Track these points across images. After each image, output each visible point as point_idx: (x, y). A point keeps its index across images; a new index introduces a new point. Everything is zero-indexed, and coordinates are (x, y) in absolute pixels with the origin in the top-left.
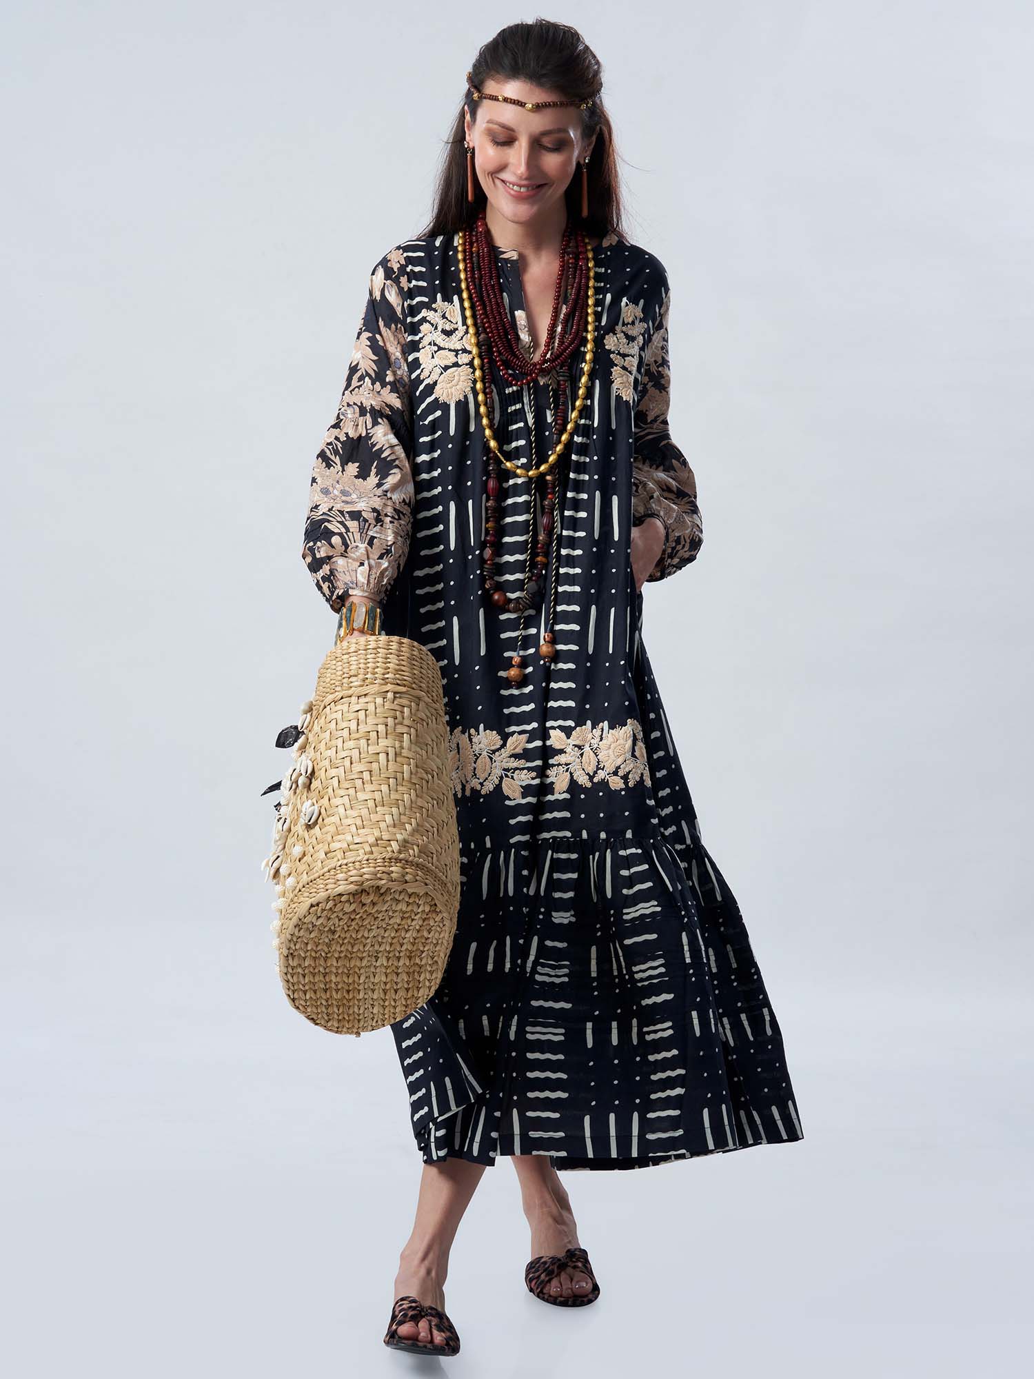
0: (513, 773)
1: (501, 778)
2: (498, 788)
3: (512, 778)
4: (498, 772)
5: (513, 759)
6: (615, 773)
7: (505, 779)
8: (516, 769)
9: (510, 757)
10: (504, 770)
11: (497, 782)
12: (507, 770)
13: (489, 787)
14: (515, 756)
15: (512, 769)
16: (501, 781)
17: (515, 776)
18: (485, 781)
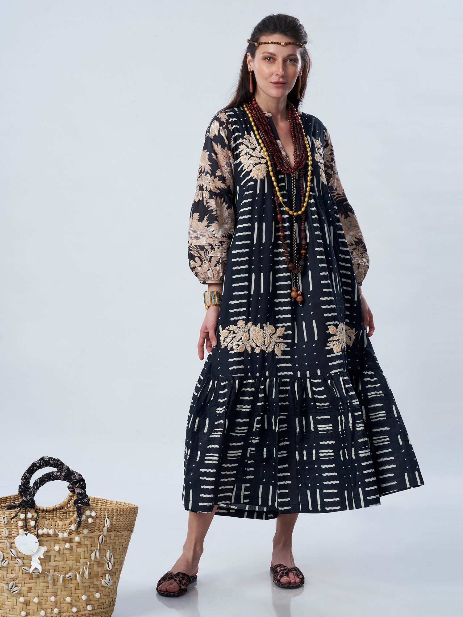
2: (273, 351)
4: (273, 343)
13: (270, 350)
14: (280, 337)
15: (278, 342)
16: (274, 348)
17: (279, 346)
18: (268, 347)
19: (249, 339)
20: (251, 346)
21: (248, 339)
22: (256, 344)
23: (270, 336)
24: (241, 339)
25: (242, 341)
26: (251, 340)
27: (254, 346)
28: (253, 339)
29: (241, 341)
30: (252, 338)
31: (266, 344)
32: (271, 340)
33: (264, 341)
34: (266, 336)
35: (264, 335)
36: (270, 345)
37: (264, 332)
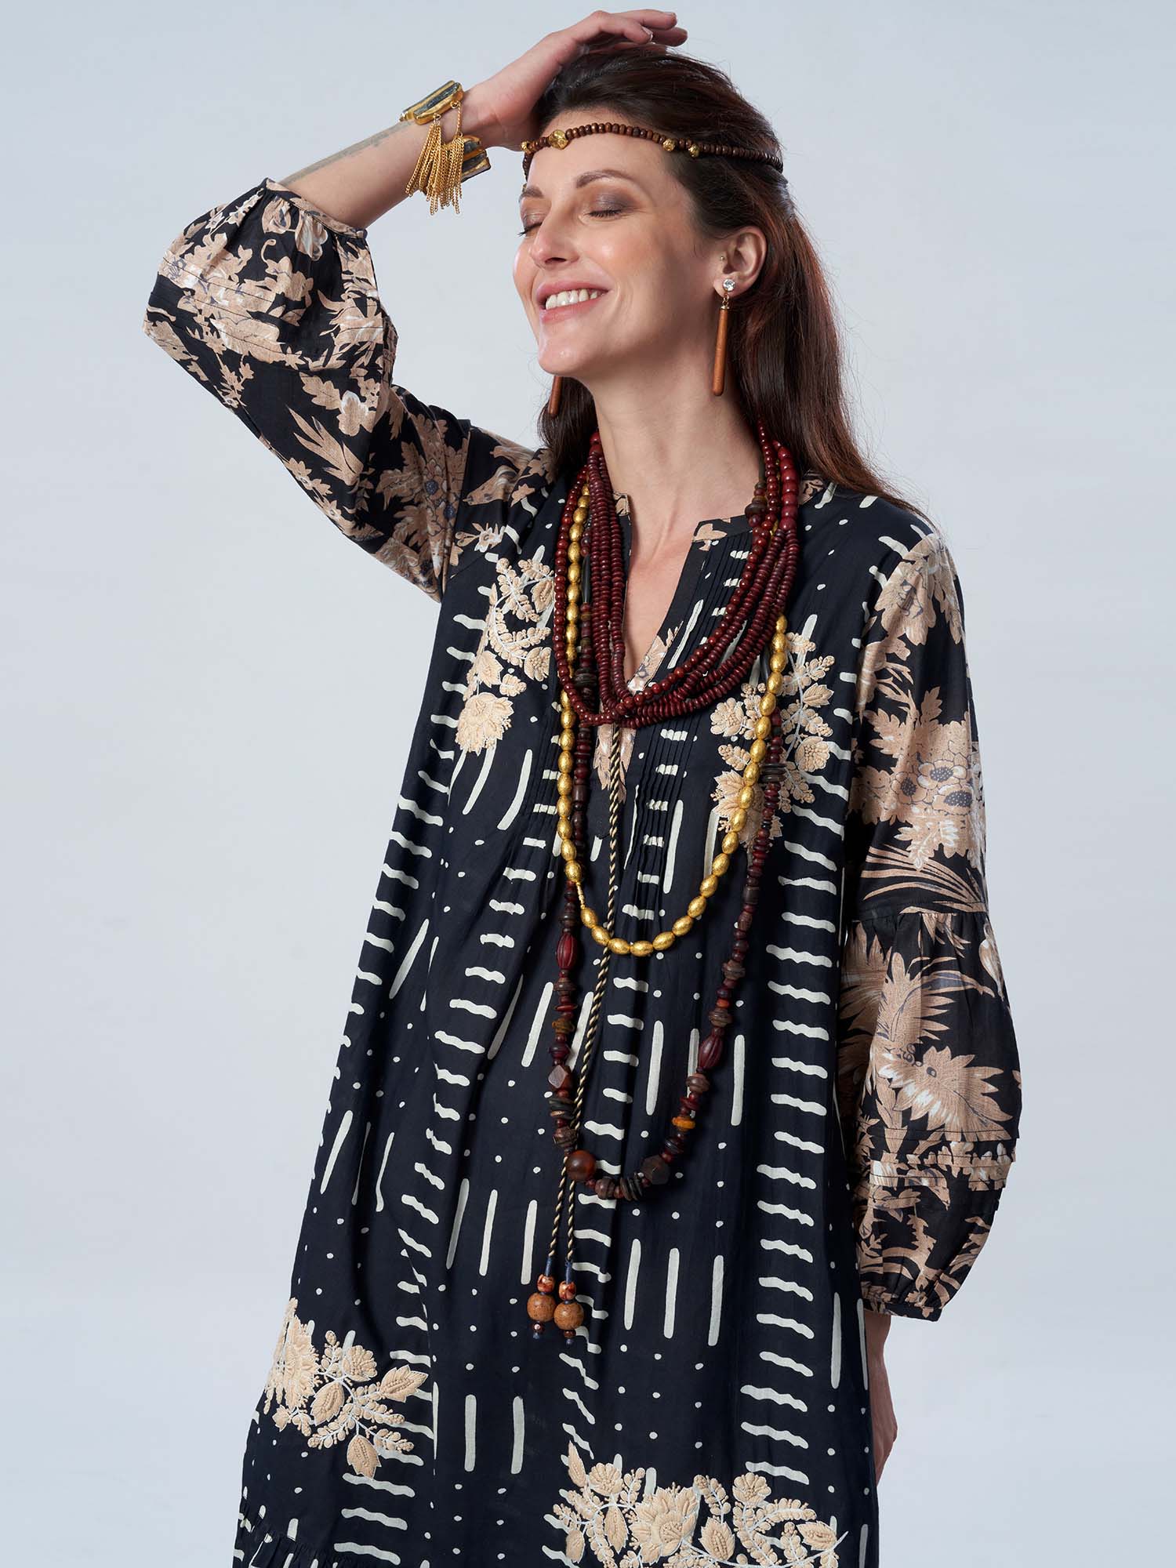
0: (375, 1431)
1: (352, 1433)
2: (341, 1447)
3: (371, 1437)
4: (348, 1419)
5: (384, 1407)
7: (357, 1437)
8: (384, 1426)
9: (381, 1402)
10: (362, 1420)
11: (341, 1438)
12: (368, 1423)
13: (325, 1439)
14: (390, 1404)
15: (376, 1423)
16: (349, 1438)
17: (376, 1437)
18: (322, 1426)
22: (283, 1392)
23: (345, 1388)
31: (315, 1410)
32: (345, 1403)
33: (312, 1399)
34: (327, 1381)
35: (317, 1377)
36: (332, 1420)
37: (320, 1361)
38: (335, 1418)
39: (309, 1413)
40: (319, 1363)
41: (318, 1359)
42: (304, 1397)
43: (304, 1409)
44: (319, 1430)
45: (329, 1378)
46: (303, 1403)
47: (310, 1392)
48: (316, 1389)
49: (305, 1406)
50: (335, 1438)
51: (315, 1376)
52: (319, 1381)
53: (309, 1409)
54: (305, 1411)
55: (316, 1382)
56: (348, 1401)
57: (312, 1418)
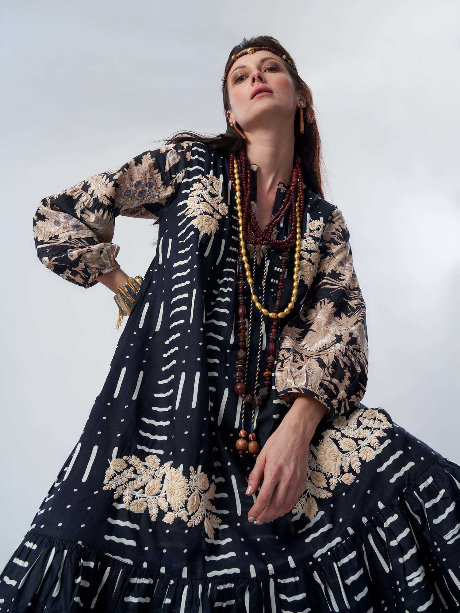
0: (210, 515)
1: (204, 516)
4: (203, 510)
5: (210, 503)
6: (343, 472)
7: (206, 518)
8: (211, 512)
9: (209, 500)
11: (202, 519)
12: (207, 511)
13: (195, 521)
14: (211, 501)
16: (204, 519)
17: (210, 518)
18: (192, 515)
19: (159, 494)
20: (159, 507)
21: (157, 491)
22: (169, 505)
23: (199, 494)
24: (143, 488)
25: (144, 493)
26: (162, 494)
27: (164, 507)
28: (166, 495)
29: (141, 491)
30: (165, 492)
31: (188, 508)
32: (200, 502)
33: (187, 502)
34: (193, 491)
35: (188, 490)
36: (196, 511)
37: (189, 482)
38: (197, 510)
39: (186, 510)
40: (188, 483)
41: (187, 481)
42: (182, 502)
43: (184, 508)
44: (192, 517)
45: (193, 490)
46: (183, 505)
47: (185, 498)
48: (188, 496)
49: (184, 506)
50: (199, 520)
51: (187, 490)
52: (189, 492)
53: (186, 507)
54: (184, 509)
55: (188, 493)
56: (201, 501)
57: (188, 511)
